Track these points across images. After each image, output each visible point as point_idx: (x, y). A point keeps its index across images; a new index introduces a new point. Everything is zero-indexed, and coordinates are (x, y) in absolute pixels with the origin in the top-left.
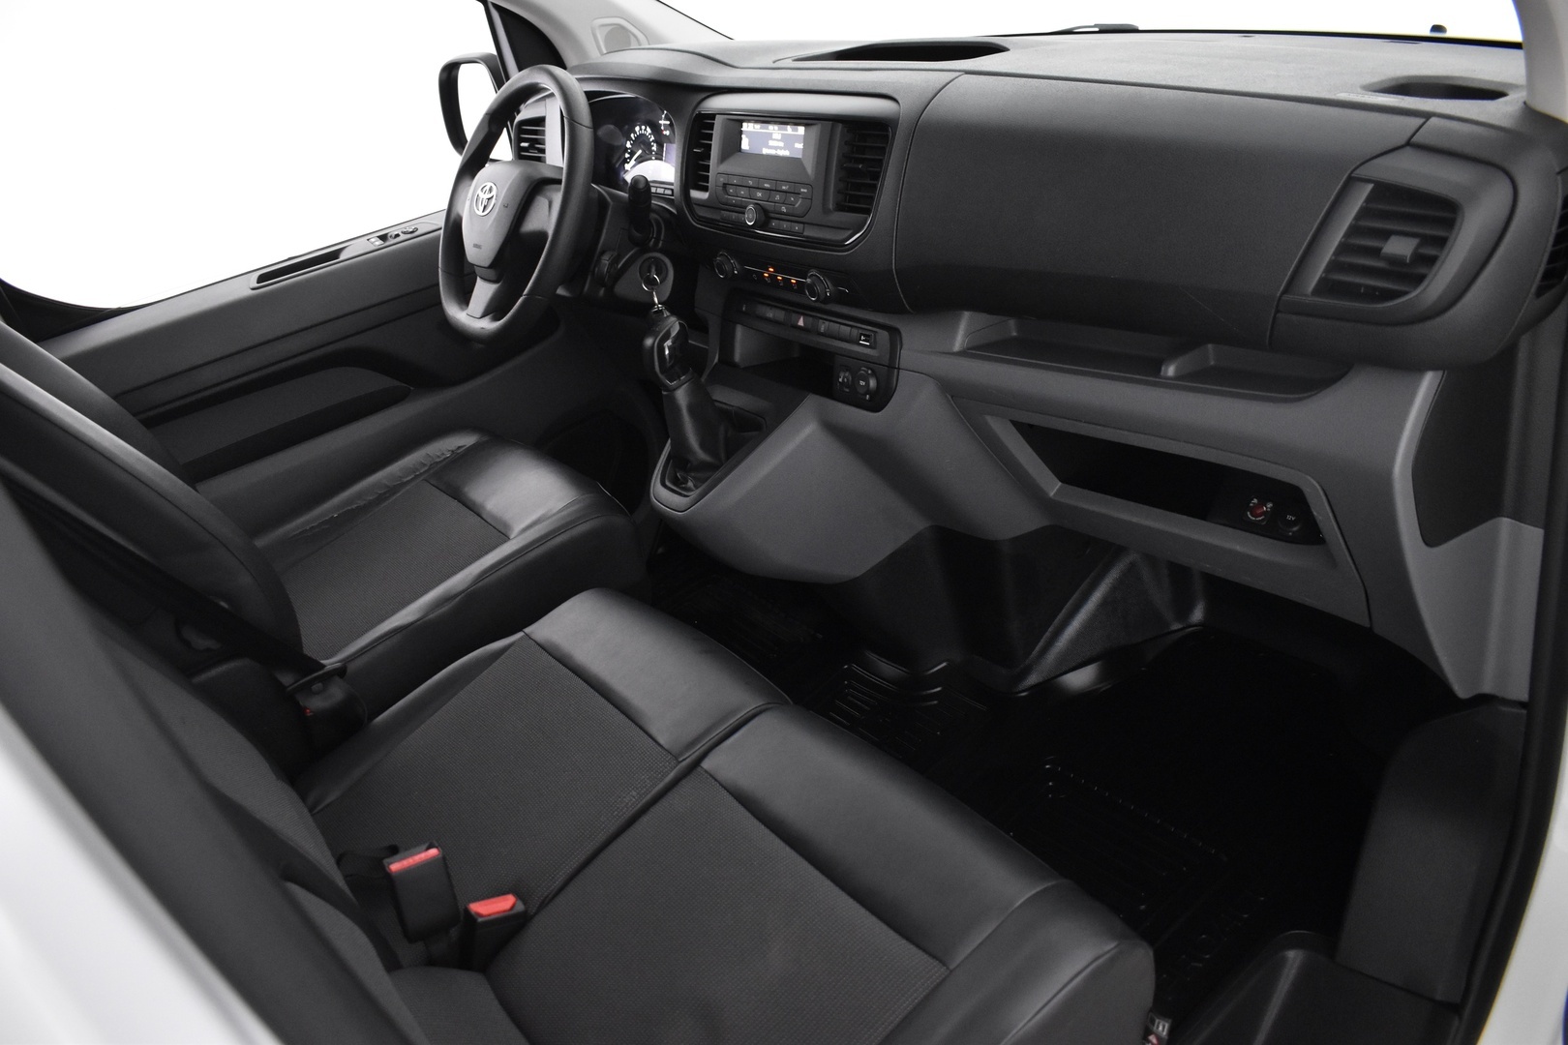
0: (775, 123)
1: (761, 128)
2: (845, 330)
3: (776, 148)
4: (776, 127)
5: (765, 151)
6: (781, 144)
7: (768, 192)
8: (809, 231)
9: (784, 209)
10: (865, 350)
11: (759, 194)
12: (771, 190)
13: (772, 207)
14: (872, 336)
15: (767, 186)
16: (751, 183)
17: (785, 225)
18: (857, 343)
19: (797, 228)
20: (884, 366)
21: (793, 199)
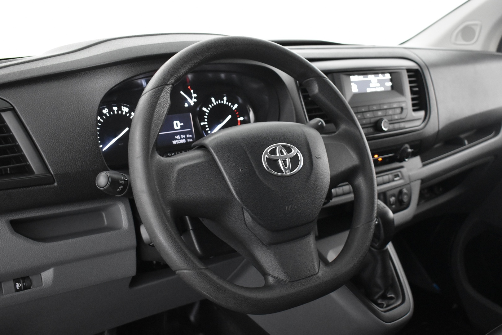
0: (371, 74)
2: (386, 178)
3: (375, 87)
4: (373, 76)
5: (369, 90)
6: (378, 85)
7: (385, 111)
8: (407, 125)
9: (396, 117)
10: (398, 182)
11: (380, 113)
12: (386, 109)
13: (390, 118)
14: (399, 174)
15: (385, 107)
16: (375, 108)
17: (397, 126)
18: (393, 181)
19: (402, 125)
20: (408, 184)
21: (398, 111)
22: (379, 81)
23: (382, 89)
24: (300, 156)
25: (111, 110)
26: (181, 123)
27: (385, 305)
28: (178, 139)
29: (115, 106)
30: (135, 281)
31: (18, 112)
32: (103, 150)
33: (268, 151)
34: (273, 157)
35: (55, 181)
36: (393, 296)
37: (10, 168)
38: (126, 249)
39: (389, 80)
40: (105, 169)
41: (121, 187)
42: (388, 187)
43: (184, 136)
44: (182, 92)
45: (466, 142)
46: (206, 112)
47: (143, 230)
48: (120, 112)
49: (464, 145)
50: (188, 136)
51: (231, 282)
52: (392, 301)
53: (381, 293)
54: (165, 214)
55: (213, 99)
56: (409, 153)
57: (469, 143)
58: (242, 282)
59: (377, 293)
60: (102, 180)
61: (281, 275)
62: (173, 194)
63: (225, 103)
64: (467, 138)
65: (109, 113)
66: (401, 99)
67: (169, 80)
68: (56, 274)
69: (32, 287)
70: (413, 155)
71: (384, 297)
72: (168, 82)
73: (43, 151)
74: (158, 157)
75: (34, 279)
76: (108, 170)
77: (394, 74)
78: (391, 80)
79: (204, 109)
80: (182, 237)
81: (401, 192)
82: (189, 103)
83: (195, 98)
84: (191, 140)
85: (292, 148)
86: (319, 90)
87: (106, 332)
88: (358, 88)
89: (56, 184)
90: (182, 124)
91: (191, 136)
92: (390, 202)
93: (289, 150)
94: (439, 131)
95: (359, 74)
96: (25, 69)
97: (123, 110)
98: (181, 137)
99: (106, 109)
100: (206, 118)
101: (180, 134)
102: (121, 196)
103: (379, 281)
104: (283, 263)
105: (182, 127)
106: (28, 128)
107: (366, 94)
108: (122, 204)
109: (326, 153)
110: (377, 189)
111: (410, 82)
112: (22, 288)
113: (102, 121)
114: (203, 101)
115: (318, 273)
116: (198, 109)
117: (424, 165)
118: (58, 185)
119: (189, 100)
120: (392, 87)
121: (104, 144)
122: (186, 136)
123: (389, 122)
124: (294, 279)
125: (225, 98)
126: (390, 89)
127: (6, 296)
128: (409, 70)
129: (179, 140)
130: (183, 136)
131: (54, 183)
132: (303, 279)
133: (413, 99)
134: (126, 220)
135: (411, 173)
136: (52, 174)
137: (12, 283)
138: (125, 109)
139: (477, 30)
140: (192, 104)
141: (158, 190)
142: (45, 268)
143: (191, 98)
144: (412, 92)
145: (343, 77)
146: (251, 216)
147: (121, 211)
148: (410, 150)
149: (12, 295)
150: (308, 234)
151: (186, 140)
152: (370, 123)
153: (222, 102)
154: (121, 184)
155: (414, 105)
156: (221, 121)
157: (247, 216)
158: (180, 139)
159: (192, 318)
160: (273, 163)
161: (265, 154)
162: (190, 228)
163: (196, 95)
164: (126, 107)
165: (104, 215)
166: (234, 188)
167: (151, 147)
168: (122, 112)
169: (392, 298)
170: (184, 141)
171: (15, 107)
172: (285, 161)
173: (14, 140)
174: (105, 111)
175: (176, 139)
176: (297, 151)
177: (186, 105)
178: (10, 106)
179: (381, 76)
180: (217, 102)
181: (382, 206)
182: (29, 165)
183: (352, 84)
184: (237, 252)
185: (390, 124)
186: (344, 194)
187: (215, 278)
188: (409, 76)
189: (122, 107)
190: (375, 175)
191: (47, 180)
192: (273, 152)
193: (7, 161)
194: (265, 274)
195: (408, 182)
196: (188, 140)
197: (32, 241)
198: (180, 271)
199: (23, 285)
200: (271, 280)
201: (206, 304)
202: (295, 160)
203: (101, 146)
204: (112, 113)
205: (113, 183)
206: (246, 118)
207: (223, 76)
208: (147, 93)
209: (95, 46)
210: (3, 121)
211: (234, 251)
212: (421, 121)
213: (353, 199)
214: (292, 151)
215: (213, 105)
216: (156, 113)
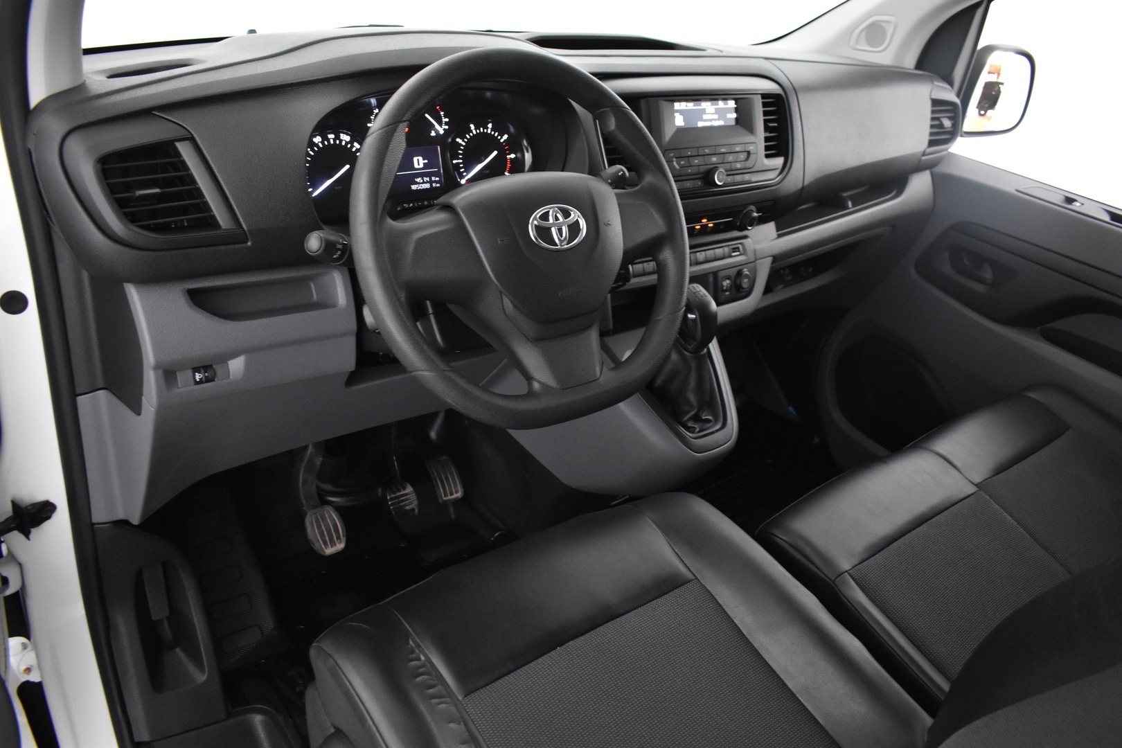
0: (706, 100)
1: (694, 106)
2: (719, 252)
3: (711, 120)
4: (709, 104)
5: (700, 124)
6: (716, 116)
7: (722, 155)
8: (755, 178)
9: (738, 166)
10: (737, 259)
11: (714, 159)
12: (724, 153)
13: (728, 166)
14: (740, 246)
15: (723, 150)
16: (707, 151)
17: (738, 178)
18: (730, 256)
19: (747, 177)
20: (752, 263)
21: (743, 156)
22: (717, 111)
23: (721, 123)
24: (583, 223)
25: (325, 138)
26: (424, 160)
27: (697, 430)
28: (419, 183)
29: (330, 133)
30: (352, 379)
31: (200, 143)
32: (313, 196)
33: (538, 216)
34: (544, 223)
35: (248, 239)
36: (710, 418)
37: (188, 220)
38: (343, 335)
39: (734, 110)
40: (318, 228)
41: (339, 253)
42: (720, 266)
43: (428, 179)
44: (427, 115)
45: (850, 204)
46: (461, 145)
47: (366, 312)
48: (338, 142)
49: (847, 208)
50: (433, 179)
51: (485, 389)
52: (708, 425)
53: (692, 413)
54: (398, 299)
55: (472, 127)
56: (754, 218)
57: (854, 205)
58: (501, 388)
59: (689, 412)
60: (314, 243)
61: (551, 381)
62: (409, 271)
63: (489, 131)
64: (852, 198)
65: (322, 142)
66: (750, 138)
67: (404, 115)
68: (248, 365)
69: (216, 380)
70: (762, 220)
71: (697, 418)
72: (403, 117)
73: (233, 198)
74: (390, 221)
75: (218, 368)
76: (322, 229)
77: (742, 100)
78: (737, 110)
79: (458, 140)
80: (418, 324)
81: (739, 274)
82: (437, 132)
83: (446, 123)
84: (438, 185)
85: (572, 211)
86: (617, 126)
87: (310, 447)
88: (684, 121)
89: (249, 244)
90: (426, 161)
91: (437, 179)
92: (722, 286)
93: (566, 214)
94: (803, 188)
95: (686, 101)
96: (208, 81)
97: (341, 138)
98: (423, 179)
99: (319, 137)
100: (460, 154)
101: (422, 175)
102: (339, 265)
103: (692, 397)
104: (553, 364)
105: (426, 166)
106: (212, 165)
107: (697, 129)
108: (338, 273)
109: (619, 218)
110: (689, 270)
111: (765, 113)
112: (204, 379)
113: (312, 154)
114: (458, 128)
115: (599, 378)
116: (450, 140)
117: (779, 236)
118: (252, 244)
119: (437, 126)
120: (737, 119)
121: (315, 187)
122: (431, 179)
123: (725, 173)
124: (567, 384)
125: (490, 126)
126: (733, 123)
127: (182, 390)
128: (764, 96)
129: (421, 185)
130: (426, 179)
131: (246, 242)
132: (579, 385)
133: (767, 139)
134: (344, 295)
135: (758, 247)
136: (244, 230)
137: (190, 372)
138: (345, 138)
139: (890, 30)
140: (442, 132)
141: (389, 267)
142: (234, 355)
143: (440, 124)
144: (767, 129)
145: (664, 104)
146: (512, 302)
147: (337, 282)
148: (755, 214)
149: (189, 388)
150: (589, 327)
151: (431, 185)
152: (698, 174)
153: (485, 131)
154: (339, 249)
155: (767, 148)
156: (483, 158)
157: (507, 303)
158: (422, 183)
159: (433, 435)
160: (544, 232)
161: (534, 221)
162: (430, 311)
163: (447, 120)
164: (347, 134)
165: (312, 285)
166: (490, 265)
167: (380, 209)
168: (341, 141)
169: (708, 421)
170: (427, 186)
171: (195, 136)
172: (560, 231)
173: (193, 181)
174: (317, 140)
175: (417, 183)
176: (578, 217)
177: (433, 134)
178: (188, 133)
179: (721, 104)
180: (478, 131)
181: (702, 294)
182: (213, 217)
183: (677, 115)
184: (491, 346)
185: (727, 175)
186: (644, 274)
187: (462, 382)
188: (764, 105)
189: (342, 135)
190: (688, 250)
191: (237, 236)
192: (545, 217)
193: (184, 211)
194: (529, 378)
195: (753, 260)
196: (434, 185)
197: (216, 318)
198: (417, 373)
199: (206, 377)
200: (536, 386)
201: (452, 416)
202: (574, 228)
203: (310, 190)
204: (326, 143)
205: (329, 247)
206: (519, 155)
207: (488, 94)
208: (375, 134)
209: (304, 49)
210: (178, 155)
211: (488, 345)
212: (778, 171)
213: (656, 283)
214: (570, 215)
215: (471, 134)
216: (386, 163)
